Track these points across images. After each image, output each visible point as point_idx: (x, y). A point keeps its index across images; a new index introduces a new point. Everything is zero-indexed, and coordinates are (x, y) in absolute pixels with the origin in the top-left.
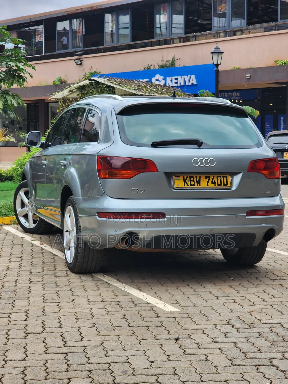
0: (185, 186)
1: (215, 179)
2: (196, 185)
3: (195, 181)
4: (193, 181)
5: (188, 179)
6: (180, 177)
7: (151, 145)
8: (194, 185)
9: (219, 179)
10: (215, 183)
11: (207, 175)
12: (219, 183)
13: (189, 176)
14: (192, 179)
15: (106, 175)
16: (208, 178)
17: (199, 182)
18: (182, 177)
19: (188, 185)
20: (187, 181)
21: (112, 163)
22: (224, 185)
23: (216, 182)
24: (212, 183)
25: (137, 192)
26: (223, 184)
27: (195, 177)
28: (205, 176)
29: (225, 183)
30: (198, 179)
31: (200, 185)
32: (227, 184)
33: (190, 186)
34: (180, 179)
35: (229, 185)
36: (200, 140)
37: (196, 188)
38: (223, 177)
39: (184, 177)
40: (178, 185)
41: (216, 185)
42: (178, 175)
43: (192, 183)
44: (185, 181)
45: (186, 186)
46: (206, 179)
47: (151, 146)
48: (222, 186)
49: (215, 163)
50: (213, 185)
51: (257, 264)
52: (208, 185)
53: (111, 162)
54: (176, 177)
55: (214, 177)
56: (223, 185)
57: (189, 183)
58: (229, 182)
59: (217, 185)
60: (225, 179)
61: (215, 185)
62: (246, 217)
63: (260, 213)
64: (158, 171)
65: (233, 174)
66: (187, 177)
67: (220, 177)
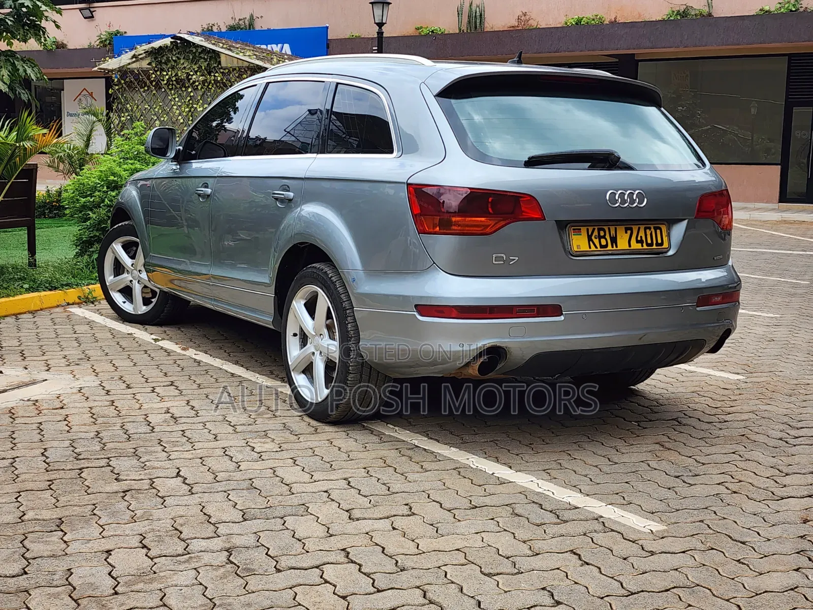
0: (590, 248)
1: (642, 234)
2: (610, 247)
3: (608, 237)
4: (604, 237)
5: (596, 233)
6: (580, 229)
7: (525, 162)
8: (606, 246)
9: (648, 232)
10: (641, 242)
11: (629, 223)
12: (649, 241)
13: (596, 228)
14: (602, 233)
15: (434, 227)
16: (629, 232)
17: (614, 240)
18: (584, 230)
19: (596, 247)
20: (593, 238)
21: (444, 202)
22: (657, 244)
23: (644, 239)
24: (638, 242)
25: (502, 262)
26: (655, 242)
27: (606, 228)
28: (625, 228)
29: (660, 241)
30: (613, 232)
31: (617, 247)
32: (662, 244)
33: (599, 249)
34: (581, 235)
35: (666, 245)
37: (610, 252)
38: (655, 229)
39: (588, 230)
40: (578, 246)
41: (644, 244)
42: (577, 225)
43: (603, 242)
44: (590, 239)
45: (593, 248)
46: (626, 233)
47: (524, 165)
48: (654, 247)
49: (646, 200)
50: (639, 246)
52: (630, 246)
53: (442, 201)
54: (573, 229)
55: (639, 229)
56: (656, 246)
57: (596, 241)
58: (665, 239)
59: (645, 247)
60: (658, 231)
61: (642, 246)
62: (698, 309)
63: (716, 299)
64: (545, 219)
65: (672, 222)
66: (594, 230)
67: (650, 228)
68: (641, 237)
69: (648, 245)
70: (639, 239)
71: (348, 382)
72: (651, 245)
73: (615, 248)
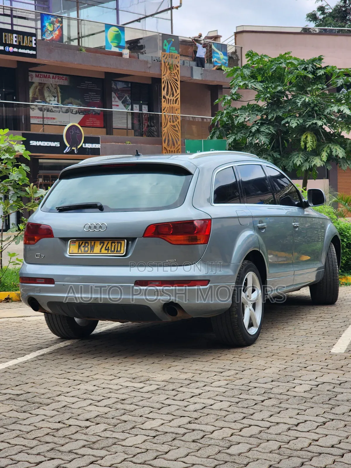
0: (78, 252)
1: (109, 245)
2: (89, 252)
3: (89, 247)
4: (87, 247)
6: (75, 242)
9: (113, 245)
10: (108, 250)
11: (102, 240)
12: (113, 250)
13: (84, 242)
14: (87, 245)
16: (102, 244)
17: (92, 248)
18: (77, 243)
19: (82, 251)
22: (117, 251)
23: (110, 248)
24: (106, 250)
25: (39, 257)
26: (116, 250)
27: (89, 242)
28: (100, 242)
30: (93, 244)
32: (120, 251)
33: (83, 253)
34: (75, 245)
35: (122, 252)
37: (88, 255)
39: (79, 243)
41: (109, 251)
42: (74, 240)
43: (86, 249)
44: (79, 246)
45: (80, 252)
46: (100, 245)
48: (115, 252)
50: (106, 252)
52: (101, 251)
54: (71, 242)
55: (108, 243)
56: (116, 252)
57: (83, 249)
58: (122, 249)
60: (119, 244)
61: (108, 252)
64: (54, 237)
66: (82, 243)
67: (115, 243)
68: (108, 247)
69: (111, 251)
70: (107, 248)
73: (92, 252)
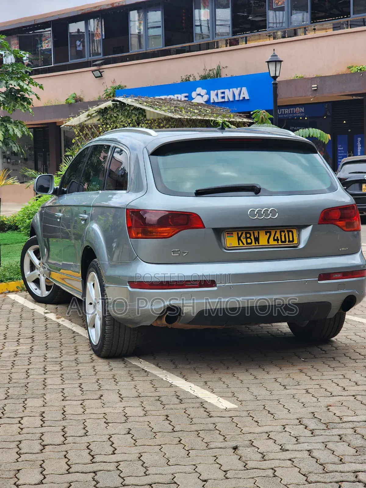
0: (239, 244)
1: (278, 235)
2: (253, 244)
3: (252, 237)
4: (250, 238)
5: (244, 235)
6: (232, 233)
7: (195, 193)
8: (251, 243)
9: (283, 234)
10: (277, 240)
11: (268, 229)
12: (283, 240)
13: (244, 232)
14: (248, 235)
15: (138, 233)
16: (268, 234)
17: (257, 240)
18: (235, 234)
19: (243, 244)
20: (242, 238)
21: (146, 217)
22: (289, 241)
23: (279, 238)
24: (274, 240)
25: (178, 255)
26: (287, 240)
27: (252, 232)
28: (266, 232)
29: (291, 239)
30: (256, 234)
31: (259, 243)
32: (293, 241)
33: (246, 245)
34: (233, 237)
35: (296, 241)
36: (258, 185)
37: (253, 247)
38: (288, 232)
39: (238, 234)
40: (231, 244)
41: (280, 242)
42: (230, 231)
43: (249, 241)
44: (239, 239)
45: (241, 244)
46: (266, 234)
47: (195, 195)
48: (287, 243)
49: (277, 214)
50: (276, 243)
51: (333, 339)
52: (268, 243)
53: (144, 217)
54: (227, 233)
55: (276, 232)
57: (244, 241)
58: (295, 238)
60: (290, 234)
61: (278, 243)
62: (319, 282)
63: (337, 275)
64: (204, 228)
65: (300, 228)
66: (242, 234)
67: (284, 232)
68: (277, 237)
69: (282, 242)
70: (276, 238)
71: (106, 331)
72: (285, 241)
73: (257, 244)
